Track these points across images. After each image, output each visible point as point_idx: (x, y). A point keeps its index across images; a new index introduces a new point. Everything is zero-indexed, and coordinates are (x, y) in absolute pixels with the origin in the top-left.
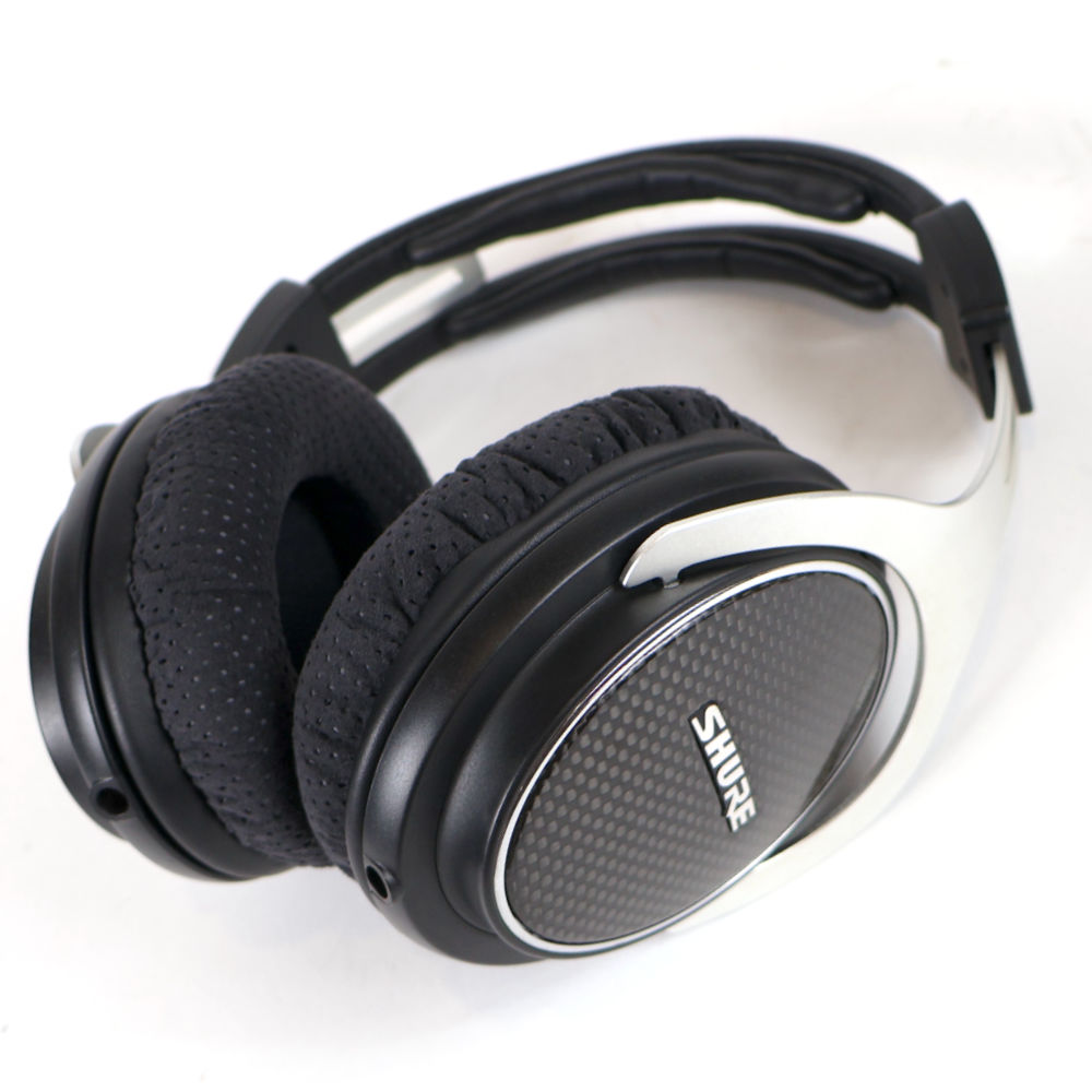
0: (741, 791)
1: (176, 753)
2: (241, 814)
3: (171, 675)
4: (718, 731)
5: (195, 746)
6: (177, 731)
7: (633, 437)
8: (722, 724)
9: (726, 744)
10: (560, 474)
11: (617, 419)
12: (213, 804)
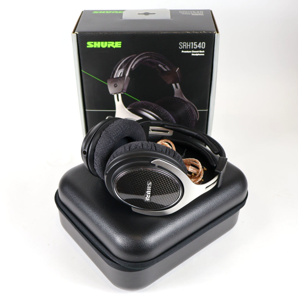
0: (149, 196)
1: (94, 152)
2: (96, 163)
3: (100, 143)
4: (150, 186)
5: (97, 152)
6: (96, 149)
7: (168, 152)
8: (151, 186)
9: (148, 188)
10: (157, 149)
11: (168, 150)
12: (94, 160)
